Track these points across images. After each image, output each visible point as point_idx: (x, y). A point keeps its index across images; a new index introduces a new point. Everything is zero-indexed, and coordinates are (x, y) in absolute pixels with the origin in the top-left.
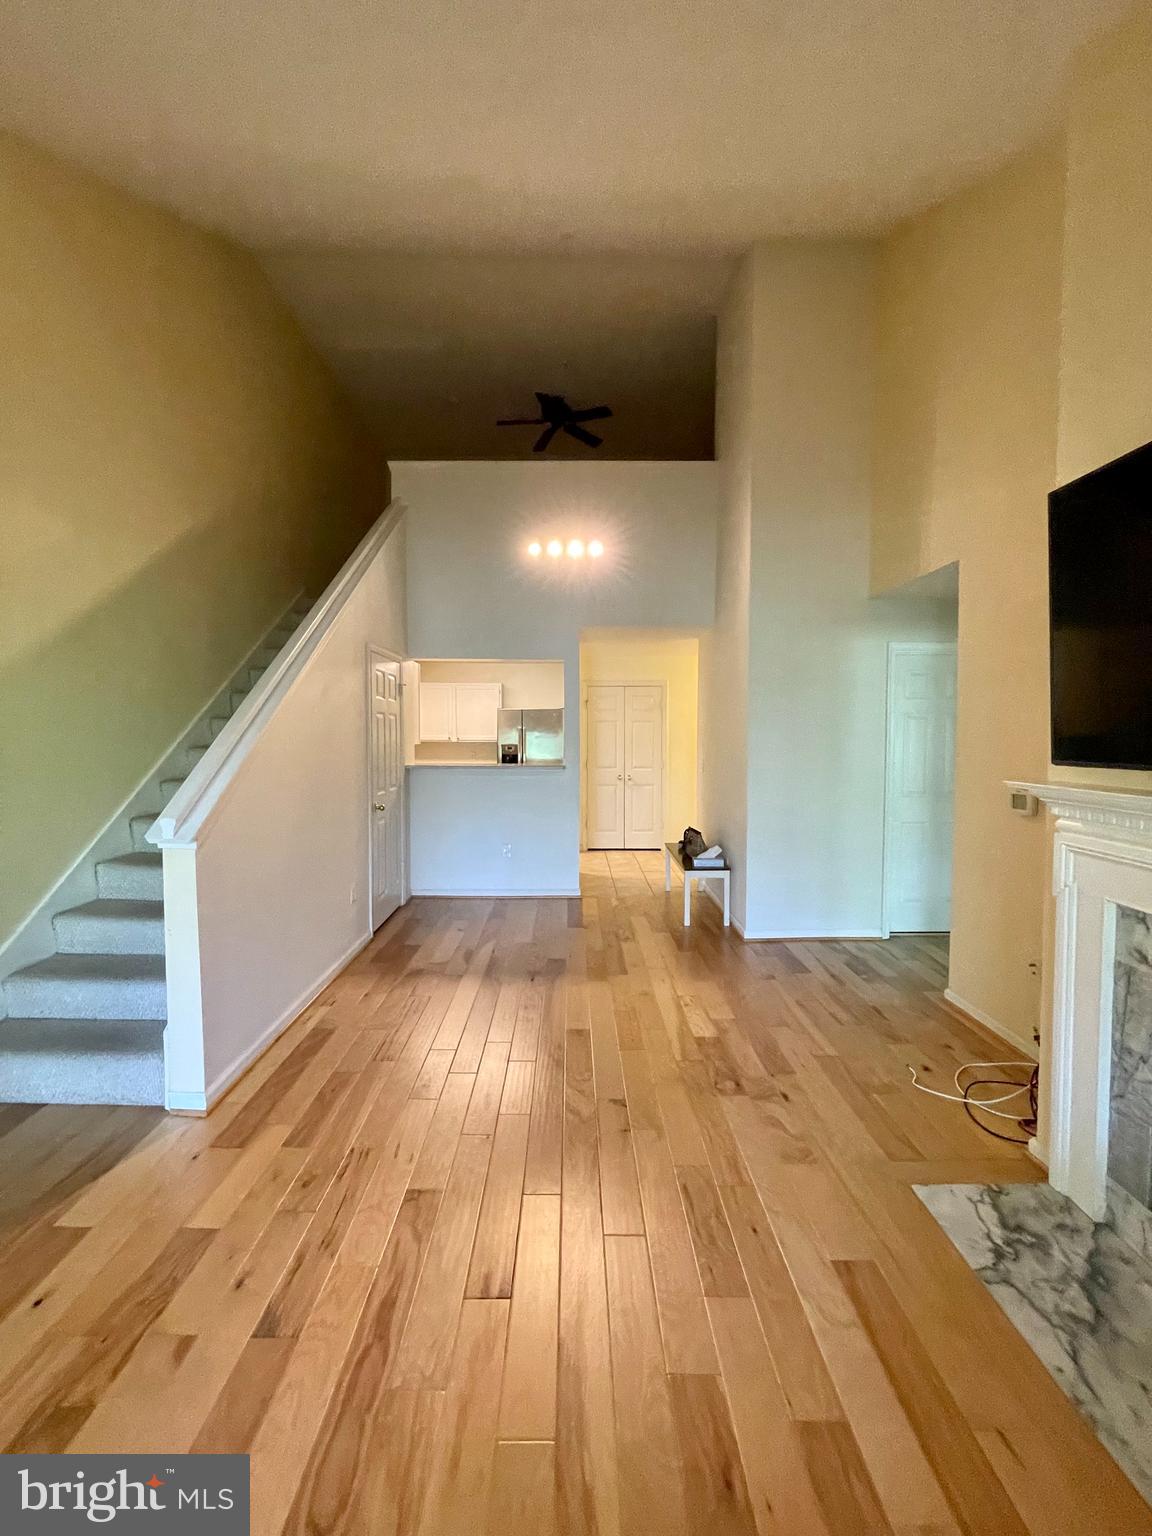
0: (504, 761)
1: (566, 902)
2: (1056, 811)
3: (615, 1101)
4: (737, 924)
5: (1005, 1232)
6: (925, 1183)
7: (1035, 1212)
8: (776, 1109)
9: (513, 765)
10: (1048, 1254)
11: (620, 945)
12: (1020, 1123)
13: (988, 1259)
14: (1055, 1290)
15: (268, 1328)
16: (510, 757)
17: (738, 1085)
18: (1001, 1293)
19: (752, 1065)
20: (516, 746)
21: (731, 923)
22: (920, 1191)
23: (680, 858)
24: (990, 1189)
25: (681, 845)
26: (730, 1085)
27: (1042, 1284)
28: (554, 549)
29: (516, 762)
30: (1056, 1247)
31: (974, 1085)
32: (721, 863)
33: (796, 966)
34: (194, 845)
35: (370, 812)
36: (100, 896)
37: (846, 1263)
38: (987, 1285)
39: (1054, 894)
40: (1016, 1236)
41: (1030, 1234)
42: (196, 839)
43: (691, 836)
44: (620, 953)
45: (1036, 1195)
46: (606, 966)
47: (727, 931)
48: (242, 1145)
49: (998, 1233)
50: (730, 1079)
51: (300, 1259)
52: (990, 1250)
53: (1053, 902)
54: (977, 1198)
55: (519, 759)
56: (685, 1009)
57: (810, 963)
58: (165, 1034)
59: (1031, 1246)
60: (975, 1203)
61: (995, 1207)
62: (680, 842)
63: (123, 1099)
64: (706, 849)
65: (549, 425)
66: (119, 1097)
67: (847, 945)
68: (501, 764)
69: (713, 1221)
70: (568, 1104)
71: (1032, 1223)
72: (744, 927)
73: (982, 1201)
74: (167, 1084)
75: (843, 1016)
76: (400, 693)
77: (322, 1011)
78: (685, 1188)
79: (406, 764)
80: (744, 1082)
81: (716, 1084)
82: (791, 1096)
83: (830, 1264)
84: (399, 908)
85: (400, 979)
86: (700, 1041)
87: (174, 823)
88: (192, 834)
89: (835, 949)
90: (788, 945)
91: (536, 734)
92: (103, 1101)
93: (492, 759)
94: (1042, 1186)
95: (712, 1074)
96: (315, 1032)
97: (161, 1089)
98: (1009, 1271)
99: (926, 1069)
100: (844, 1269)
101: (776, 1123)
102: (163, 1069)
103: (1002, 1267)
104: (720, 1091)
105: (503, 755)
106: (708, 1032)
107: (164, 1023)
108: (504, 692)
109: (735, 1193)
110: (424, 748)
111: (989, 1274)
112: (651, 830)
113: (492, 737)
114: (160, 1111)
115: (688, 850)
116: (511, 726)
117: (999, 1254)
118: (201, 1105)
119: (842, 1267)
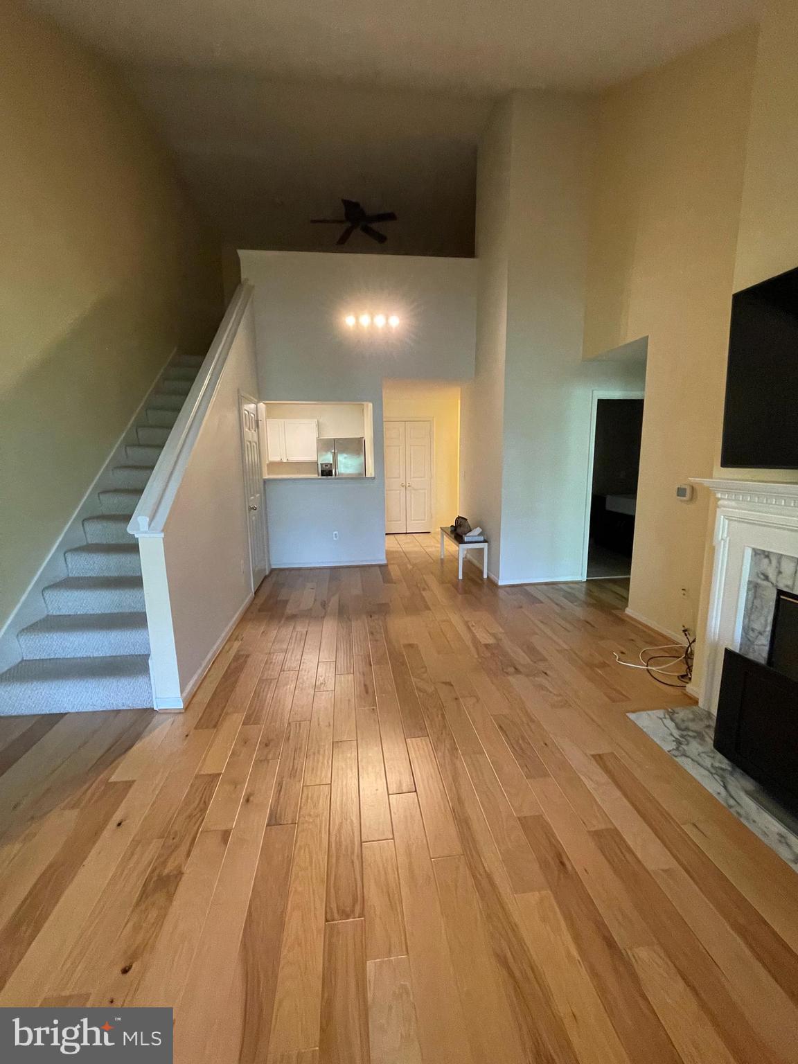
0: (322, 475)
1: (377, 568)
2: (719, 495)
3: (445, 683)
4: (492, 576)
5: (680, 732)
6: (633, 712)
7: (693, 720)
8: (541, 680)
9: (329, 477)
10: (704, 741)
11: (421, 594)
12: (678, 677)
13: (674, 745)
14: (709, 756)
15: (274, 820)
16: (327, 472)
17: (516, 669)
18: (681, 761)
19: (522, 658)
20: (331, 464)
21: (488, 576)
22: (632, 716)
23: (453, 536)
24: (668, 712)
25: (453, 529)
26: (511, 670)
27: (703, 755)
28: (365, 320)
29: (332, 475)
30: (706, 736)
31: (650, 660)
32: (482, 538)
33: (534, 600)
34: (162, 535)
35: (247, 511)
36: (70, 575)
37: (599, 755)
38: (675, 758)
39: (714, 544)
40: (685, 733)
41: (693, 731)
42: (163, 531)
43: (461, 522)
44: (423, 598)
45: (693, 712)
46: (417, 606)
47: (485, 581)
48: (215, 726)
49: (676, 733)
50: (510, 666)
51: (280, 785)
52: (674, 741)
53: (713, 549)
54: (662, 716)
55: (334, 473)
56: (473, 629)
57: (541, 598)
58: (150, 662)
59: (694, 737)
60: (661, 719)
61: (672, 720)
62: (452, 526)
63: (124, 706)
64: (471, 531)
65: (348, 224)
66: (120, 705)
67: (562, 586)
68: (320, 477)
69: (521, 742)
70: (417, 688)
71: (692, 726)
72: (498, 578)
73: (665, 718)
74: (154, 693)
75: (568, 626)
76: (258, 426)
77: (237, 645)
78: (501, 727)
79: (264, 478)
80: (519, 667)
81: (503, 669)
82: (548, 672)
83: (591, 757)
84: (266, 577)
85: (282, 622)
86: (487, 646)
87: (148, 519)
88: (161, 527)
89: (553, 588)
90: (526, 587)
91: (345, 455)
92: (109, 708)
93: (315, 474)
94: (695, 708)
95: (499, 664)
96: (237, 658)
97: (150, 697)
98: (684, 750)
99: (622, 653)
100: (599, 758)
101: (542, 687)
102: (150, 684)
103: (680, 749)
104: (507, 673)
105: (322, 471)
106: (491, 641)
107: (149, 655)
108: (319, 425)
109: (530, 727)
110: (273, 466)
111: (674, 752)
112: (424, 520)
113: (314, 458)
114: (149, 712)
115: (458, 532)
116: (327, 450)
117: (679, 743)
118: (181, 705)
119: (597, 757)
